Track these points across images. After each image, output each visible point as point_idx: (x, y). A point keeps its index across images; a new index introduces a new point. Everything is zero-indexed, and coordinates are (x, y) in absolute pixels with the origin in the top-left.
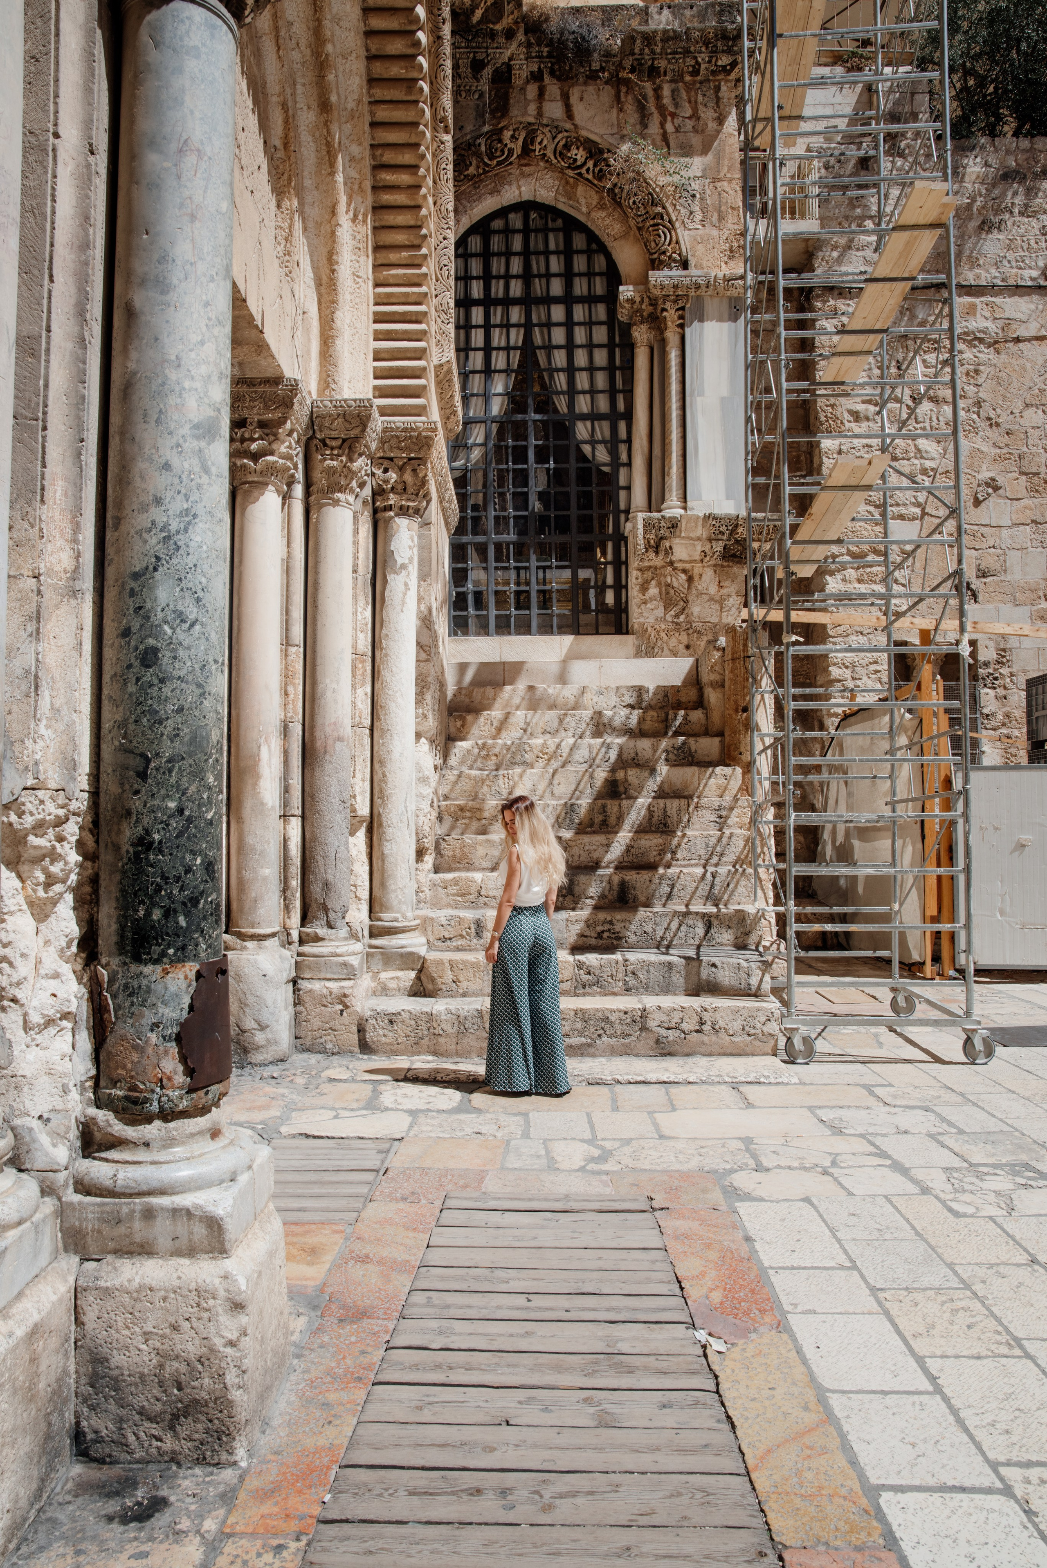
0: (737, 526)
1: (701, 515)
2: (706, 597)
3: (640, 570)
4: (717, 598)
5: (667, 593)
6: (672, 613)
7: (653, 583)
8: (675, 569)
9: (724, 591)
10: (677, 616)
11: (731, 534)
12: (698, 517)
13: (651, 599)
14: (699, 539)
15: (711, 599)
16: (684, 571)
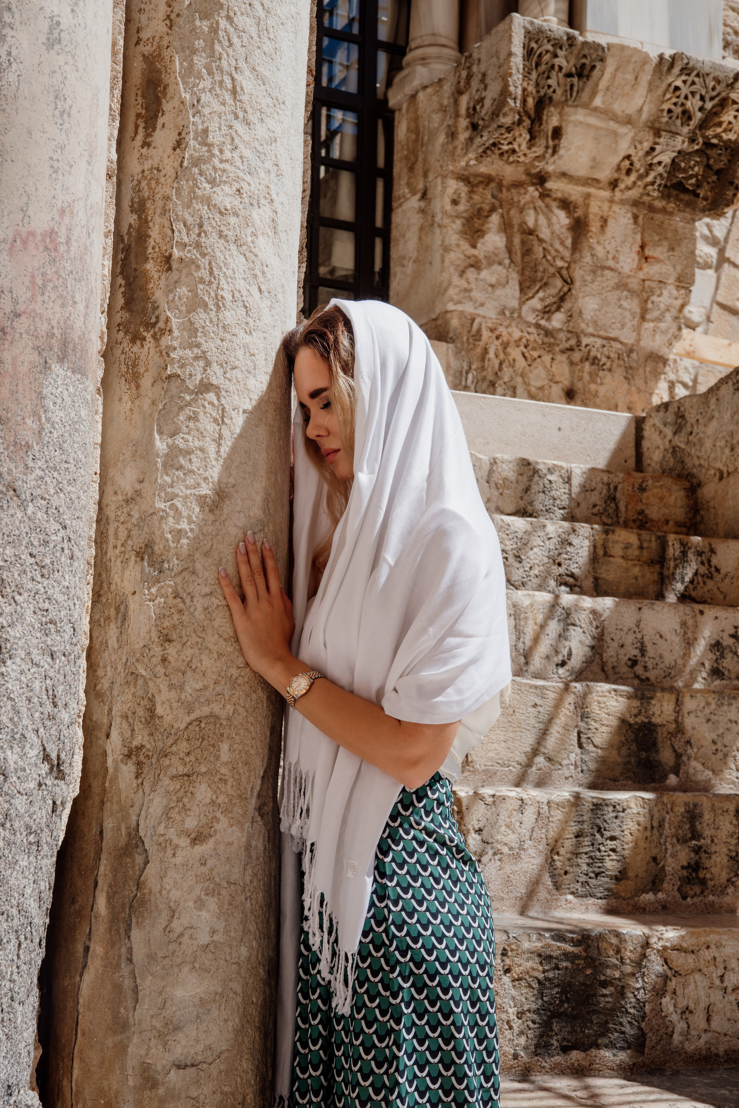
0: (724, 103)
1: (654, 54)
2: (611, 278)
3: (464, 179)
4: (634, 284)
5: (527, 252)
6: (536, 303)
7: (495, 219)
8: (544, 195)
9: (652, 270)
10: (547, 312)
11: (703, 125)
12: (646, 59)
13: (491, 260)
14: (629, 121)
15: (622, 286)
16: (565, 204)
